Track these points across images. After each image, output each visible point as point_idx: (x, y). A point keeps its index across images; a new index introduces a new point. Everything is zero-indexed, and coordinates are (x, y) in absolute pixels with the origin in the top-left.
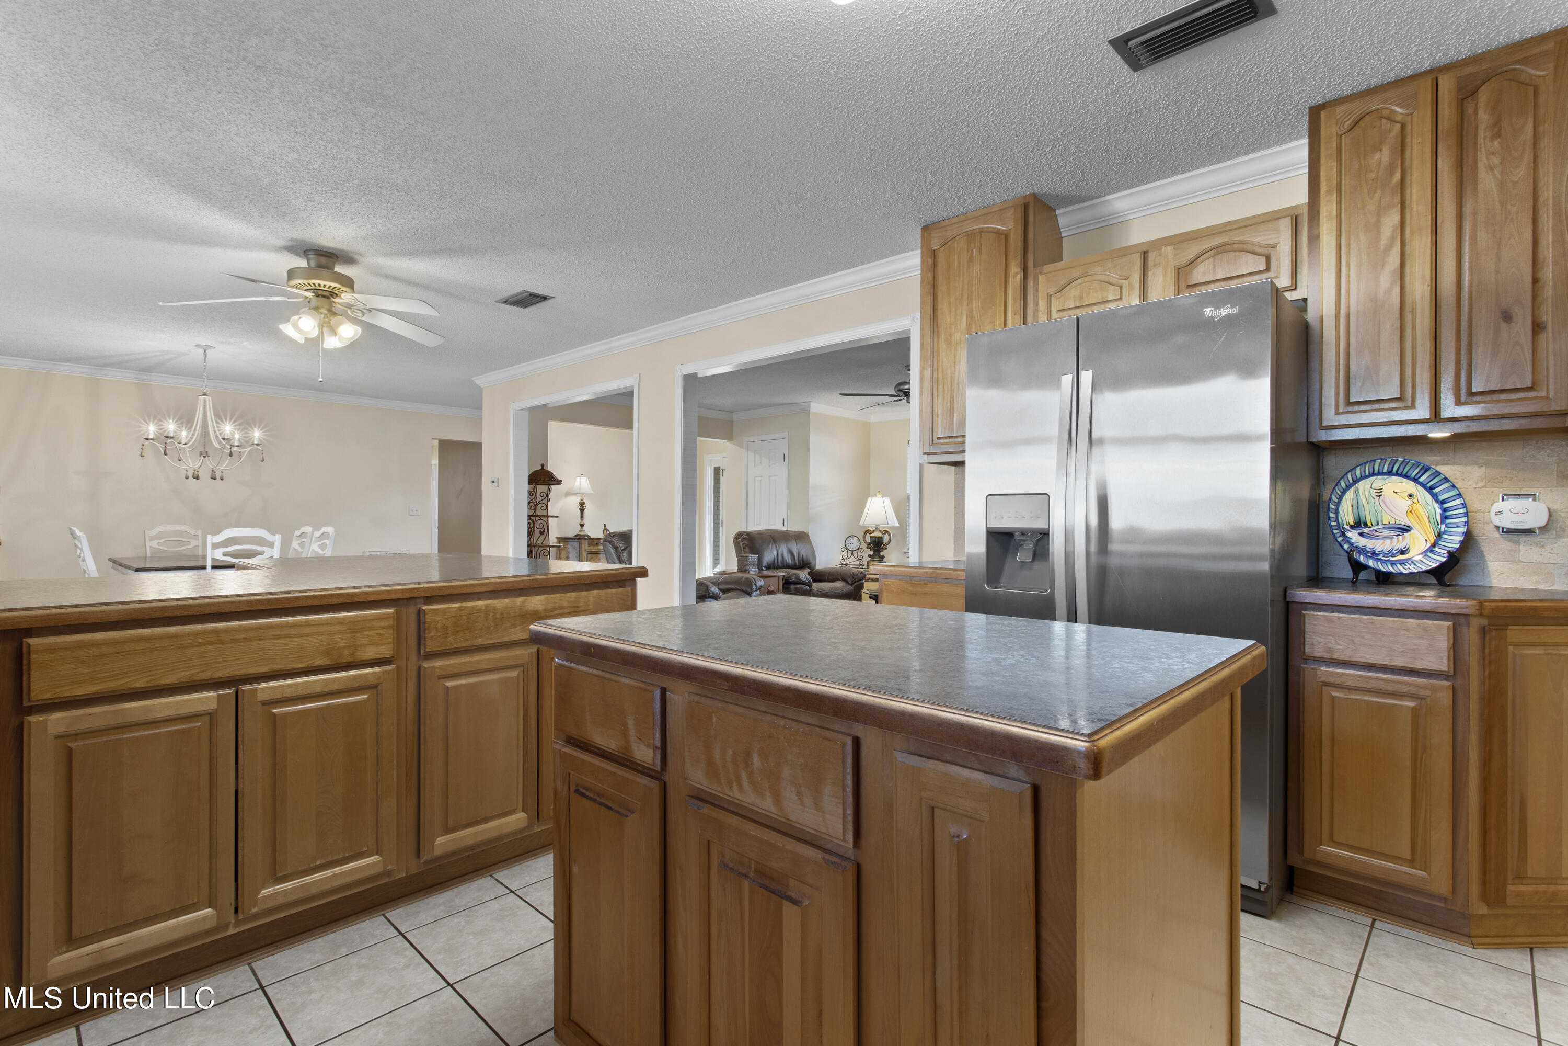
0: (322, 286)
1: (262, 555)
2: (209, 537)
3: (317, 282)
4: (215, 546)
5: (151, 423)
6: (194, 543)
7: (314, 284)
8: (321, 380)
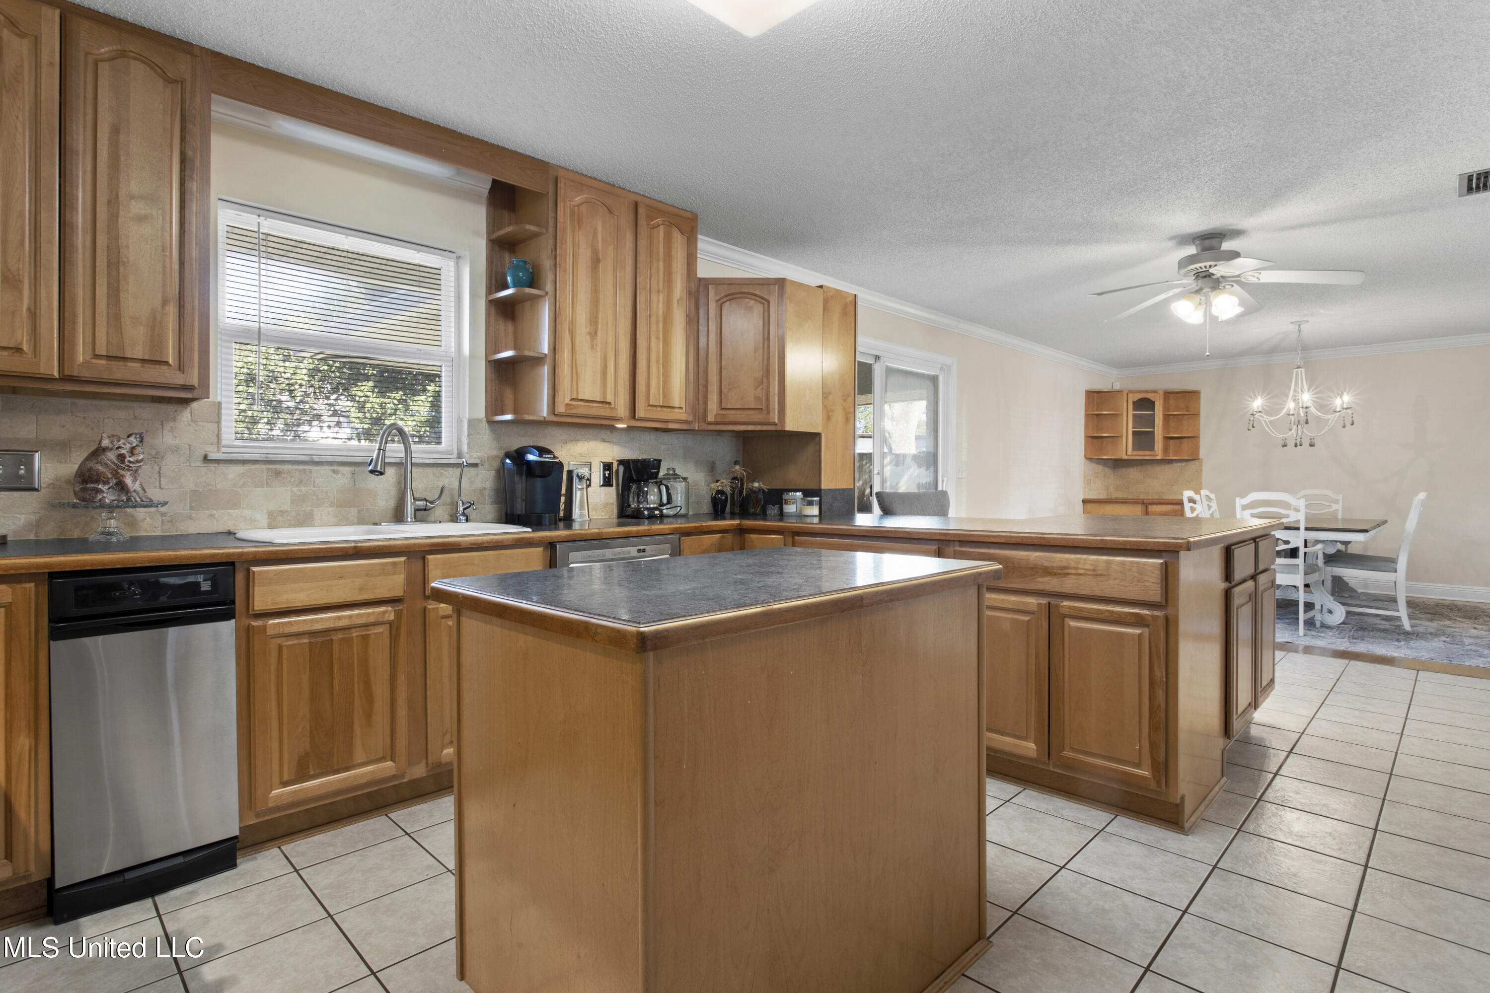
0: (1203, 267)
1: (1288, 517)
2: (1237, 499)
3: (1197, 266)
4: (1244, 508)
5: (1259, 397)
6: (1334, 507)
7: (1201, 268)
8: (1208, 354)
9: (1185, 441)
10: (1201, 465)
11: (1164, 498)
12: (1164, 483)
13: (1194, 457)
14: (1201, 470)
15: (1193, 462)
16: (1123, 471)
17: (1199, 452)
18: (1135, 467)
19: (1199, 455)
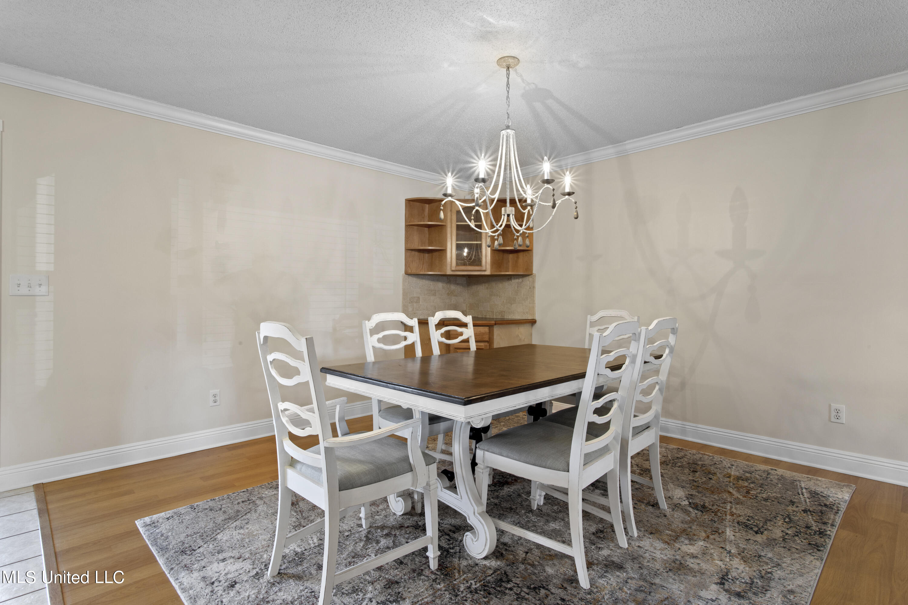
9: (521, 254)
10: (534, 282)
11: (505, 317)
12: (505, 301)
13: (527, 274)
14: (534, 287)
15: (527, 278)
16: (475, 288)
17: (532, 266)
18: (484, 285)
19: (532, 271)
